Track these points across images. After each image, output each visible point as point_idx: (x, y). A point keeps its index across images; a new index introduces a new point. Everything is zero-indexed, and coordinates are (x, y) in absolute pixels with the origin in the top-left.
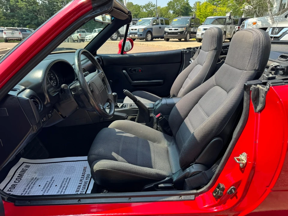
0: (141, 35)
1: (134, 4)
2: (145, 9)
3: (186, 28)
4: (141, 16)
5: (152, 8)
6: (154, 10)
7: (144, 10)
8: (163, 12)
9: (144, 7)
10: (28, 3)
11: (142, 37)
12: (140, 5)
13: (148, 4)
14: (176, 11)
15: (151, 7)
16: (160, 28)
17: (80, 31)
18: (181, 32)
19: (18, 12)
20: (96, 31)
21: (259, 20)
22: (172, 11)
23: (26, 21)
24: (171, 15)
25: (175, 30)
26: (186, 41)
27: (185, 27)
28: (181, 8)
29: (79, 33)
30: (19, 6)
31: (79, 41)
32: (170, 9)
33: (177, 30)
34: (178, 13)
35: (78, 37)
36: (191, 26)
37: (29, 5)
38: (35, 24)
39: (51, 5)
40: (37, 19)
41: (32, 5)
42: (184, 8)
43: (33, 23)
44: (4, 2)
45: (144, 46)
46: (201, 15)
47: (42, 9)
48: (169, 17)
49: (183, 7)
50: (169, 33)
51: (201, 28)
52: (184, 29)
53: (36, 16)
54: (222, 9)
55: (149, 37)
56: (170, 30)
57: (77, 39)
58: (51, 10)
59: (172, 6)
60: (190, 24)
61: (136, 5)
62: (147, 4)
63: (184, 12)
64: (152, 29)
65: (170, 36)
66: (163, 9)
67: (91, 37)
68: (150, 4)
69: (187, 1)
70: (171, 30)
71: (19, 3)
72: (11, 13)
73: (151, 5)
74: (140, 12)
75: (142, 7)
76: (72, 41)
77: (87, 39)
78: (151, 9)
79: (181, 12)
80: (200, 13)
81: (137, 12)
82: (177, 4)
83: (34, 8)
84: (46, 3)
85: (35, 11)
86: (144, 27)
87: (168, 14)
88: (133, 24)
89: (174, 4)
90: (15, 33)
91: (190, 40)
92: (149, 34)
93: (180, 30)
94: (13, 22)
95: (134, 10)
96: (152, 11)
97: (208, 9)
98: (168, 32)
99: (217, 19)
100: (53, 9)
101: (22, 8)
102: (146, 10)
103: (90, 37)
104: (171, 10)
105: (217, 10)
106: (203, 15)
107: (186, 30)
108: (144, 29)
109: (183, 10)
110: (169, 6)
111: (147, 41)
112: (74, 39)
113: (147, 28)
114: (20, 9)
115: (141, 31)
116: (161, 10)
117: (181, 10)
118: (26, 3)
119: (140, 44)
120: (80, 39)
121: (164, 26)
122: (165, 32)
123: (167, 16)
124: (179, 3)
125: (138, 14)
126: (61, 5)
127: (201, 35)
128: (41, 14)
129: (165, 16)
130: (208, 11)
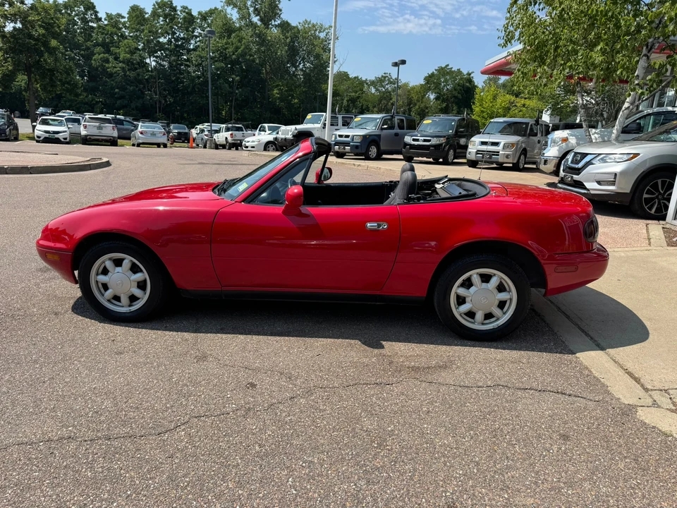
0: (357, 147)
1: (350, 77)
2: (375, 87)
3: (447, 139)
4: (364, 102)
5: (389, 87)
6: (394, 91)
7: (373, 90)
8: (413, 95)
9: (373, 83)
10: (128, 65)
11: (359, 151)
12: (364, 79)
13: (382, 76)
14: (442, 96)
15: (387, 84)
16: (396, 135)
17: (233, 127)
18: (437, 147)
19: (106, 82)
20: (264, 127)
21: (572, 135)
22: (434, 94)
23: (118, 102)
24: (432, 103)
25: (425, 141)
26: (446, 163)
27: (444, 137)
28: (455, 90)
29: (230, 132)
30: (108, 70)
31: (227, 147)
32: (429, 89)
33: (429, 141)
34: (447, 100)
35: (226, 138)
36: (458, 135)
37: (129, 70)
38: (136, 107)
39: (175, 70)
40: (143, 98)
41: (136, 69)
42: (460, 90)
43: (133, 105)
44: (79, 60)
45: (360, 168)
46: (483, 112)
47: (155, 78)
48: (427, 108)
49: (459, 87)
50: (412, 147)
51: (477, 139)
52: (443, 140)
53: (142, 91)
54: (527, 102)
55: (373, 151)
56: (414, 140)
57: (225, 143)
58: (173, 81)
59: (434, 83)
60: (456, 131)
61: (355, 78)
62: (380, 77)
63: (461, 97)
64: (379, 136)
65: (414, 153)
66: (413, 88)
67: (256, 143)
68: (385, 77)
69: (470, 74)
70: (417, 140)
71: (111, 65)
72: (91, 84)
73: (389, 79)
74: (362, 93)
75: (367, 84)
76: (213, 145)
77: (247, 144)
78: (388, 89)
79: (454, 96)
80: (482, 109)
81: (356, 92)
82: (446, 81)
83: (138, 75)
84: (164, 66)
85: (140, 82)
86: (362, 132)
87: (424, 100)
88: (343, 125)
89: (439, 78)
90: (105, 127)
91: (455, 161)
92: (373, 147)
93: (434, 141)
94: (92, 101)
95: (349, 88)
96: (390, 92)
97: (499, 101)
98: (410, 145)
99: (510, 125)
100: (179, 78)
101: (115, 75)
102: (377, 90)
103: (253, 142)
104: (432, 93)
105: (517, 104)
106: (488, 114)
107: (447, 143)
108: (364, 137)
109: (459, 93)
110: (428, 83)
111: (368, 158)
112: (218, 143)
113: (370, 135)
114: (111, 75)
115: (358, 140)
116: (409, 91)
117: (454, 92)
118: (124, 66)
119: (354, 164)
120: (230, 144)
121: (405, 131)
122: (406, 144)
123: (422, 105)
124: (450, 78)
125: (358, 97)
126: (194, 72)
127: (474, 154)
128: (152, 88)
129: (418, 104)
130: (498, 105)
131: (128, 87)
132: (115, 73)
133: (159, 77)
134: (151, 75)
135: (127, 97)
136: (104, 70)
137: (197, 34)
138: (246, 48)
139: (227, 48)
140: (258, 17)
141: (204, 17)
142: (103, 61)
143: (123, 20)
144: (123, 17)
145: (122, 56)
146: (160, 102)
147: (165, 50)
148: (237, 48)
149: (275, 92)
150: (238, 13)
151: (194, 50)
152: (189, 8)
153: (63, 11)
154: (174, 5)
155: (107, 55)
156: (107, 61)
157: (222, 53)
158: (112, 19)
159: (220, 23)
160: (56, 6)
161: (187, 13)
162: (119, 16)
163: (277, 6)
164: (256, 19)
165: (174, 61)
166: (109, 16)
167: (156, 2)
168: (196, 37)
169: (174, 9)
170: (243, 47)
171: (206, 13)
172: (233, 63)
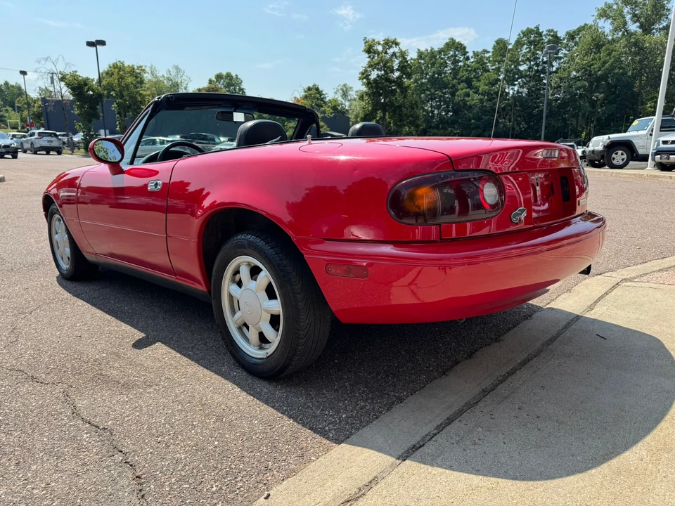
19: (465, 114)
30: (468, 103)
37: (487, 100)
39: (533, 96)
47: (510, 106)
58: (529, 107)
71: (470, 98)
72: (453, 118)
84: (521, 93)
100: (535, 103)
114: (469, 108)
118: (482, 97)
126: (552, 96)
128: (506, 116)
131: (484, 117)
132: (474, 105)
133: (515, 104)
134: (507, 104)
135: (482, 126)
136: (465, 102)
137: (562, 55)
138: (616, 61)
139: (592, 65)
140: (638, 24)
141: (571, 36)
142: (465, 96)
143: (487, 55)
144: (488, 52)
145: (480, 89)
146: (513, 129)
147: (526, 76)
148: (605, 62)
149: (648, 106)
150: (612, 23)
151: (556, 72)
152: (555, 30)
153: (438, 57)
154: (540, 31)
155: (468, 89)
156: (468, 95)
157: (586, 70)
158: (478, 56)
159: (588, 38)
160: (432, 53)
161: (552, 36)
162: (485, 51)
163: (663, 7)
164: (633, 27)
165: (533, 86)
166: (476, 54)
167: (522, 32)
168: (560, 58)
169: (540, 34)
170: (612, 60)
171: (574, 32)
172: (598, 80)
